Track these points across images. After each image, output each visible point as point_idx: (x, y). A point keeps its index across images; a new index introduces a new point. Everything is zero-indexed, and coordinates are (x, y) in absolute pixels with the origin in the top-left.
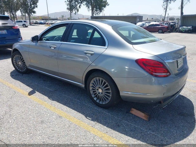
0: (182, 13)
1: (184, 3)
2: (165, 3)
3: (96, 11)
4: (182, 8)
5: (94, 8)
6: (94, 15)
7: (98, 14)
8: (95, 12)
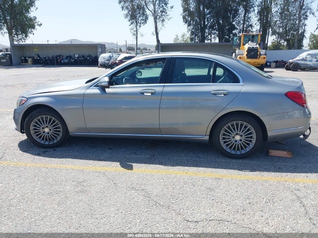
0: (158, 41)
1: (159, 28)
2: (133, 26)
3: (17, 35)
4: (157, 34)
5: (13, 31)
6: (16, 43)
7: (23, 40)
8: (14, 36)
